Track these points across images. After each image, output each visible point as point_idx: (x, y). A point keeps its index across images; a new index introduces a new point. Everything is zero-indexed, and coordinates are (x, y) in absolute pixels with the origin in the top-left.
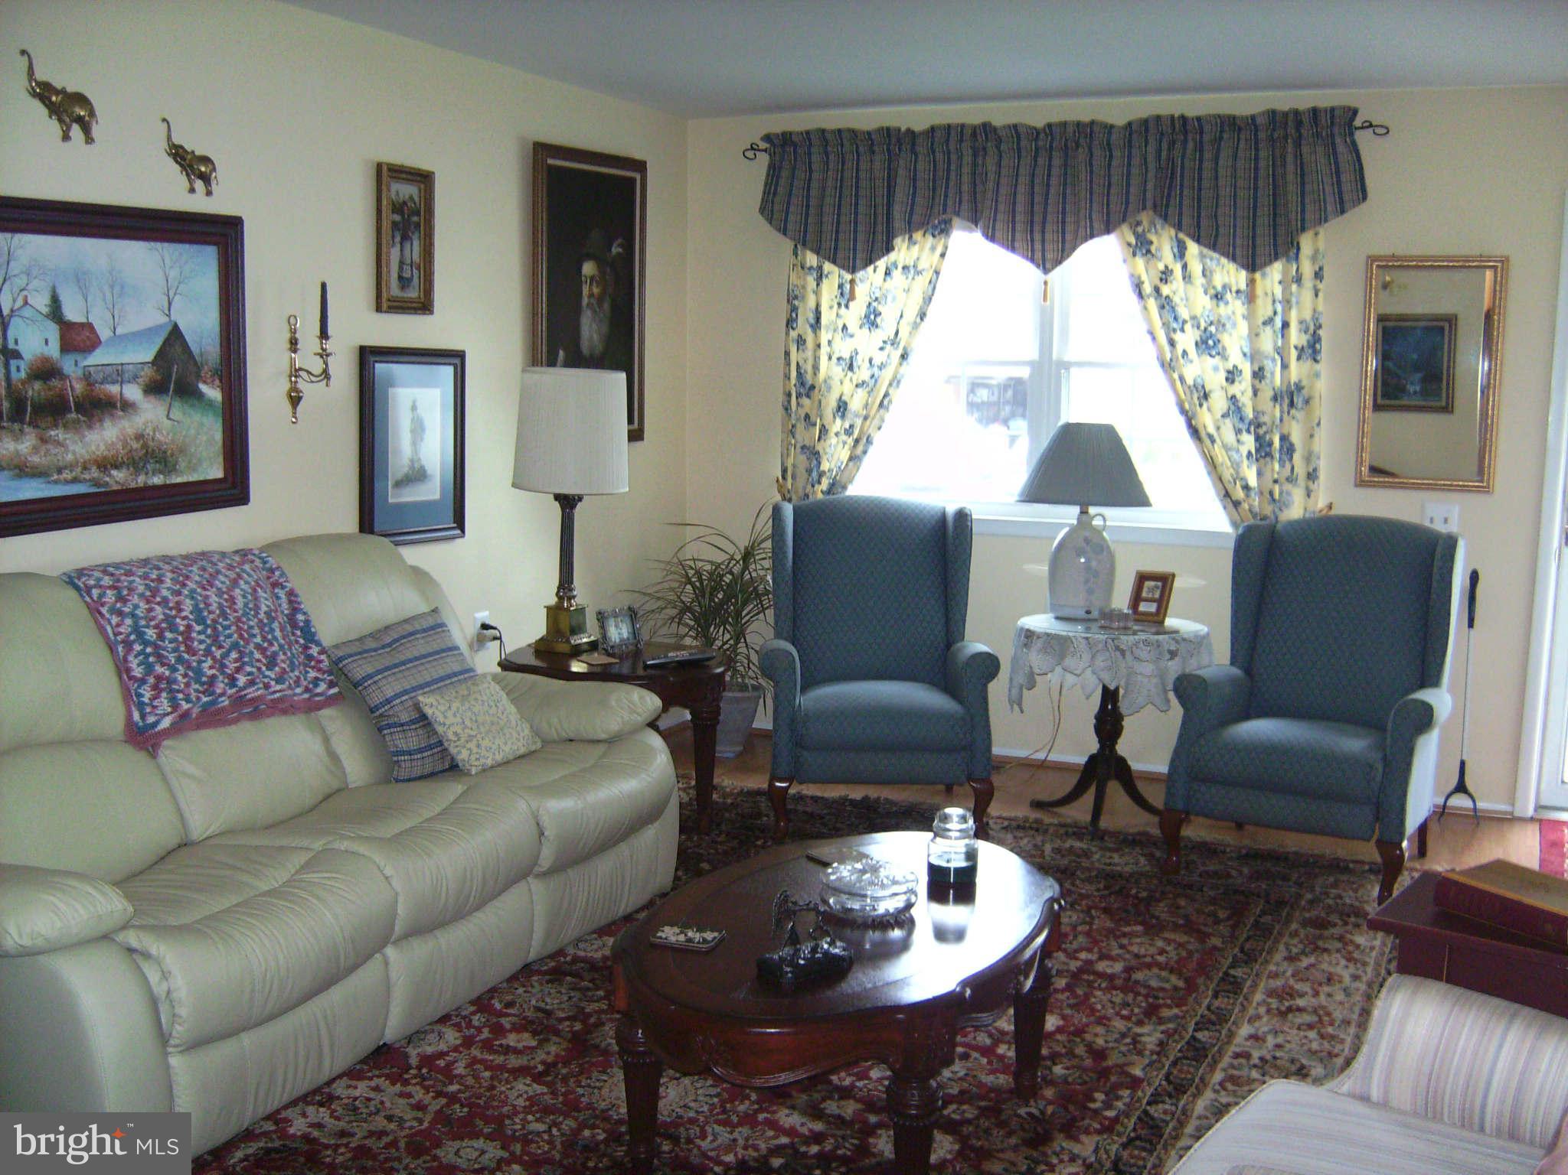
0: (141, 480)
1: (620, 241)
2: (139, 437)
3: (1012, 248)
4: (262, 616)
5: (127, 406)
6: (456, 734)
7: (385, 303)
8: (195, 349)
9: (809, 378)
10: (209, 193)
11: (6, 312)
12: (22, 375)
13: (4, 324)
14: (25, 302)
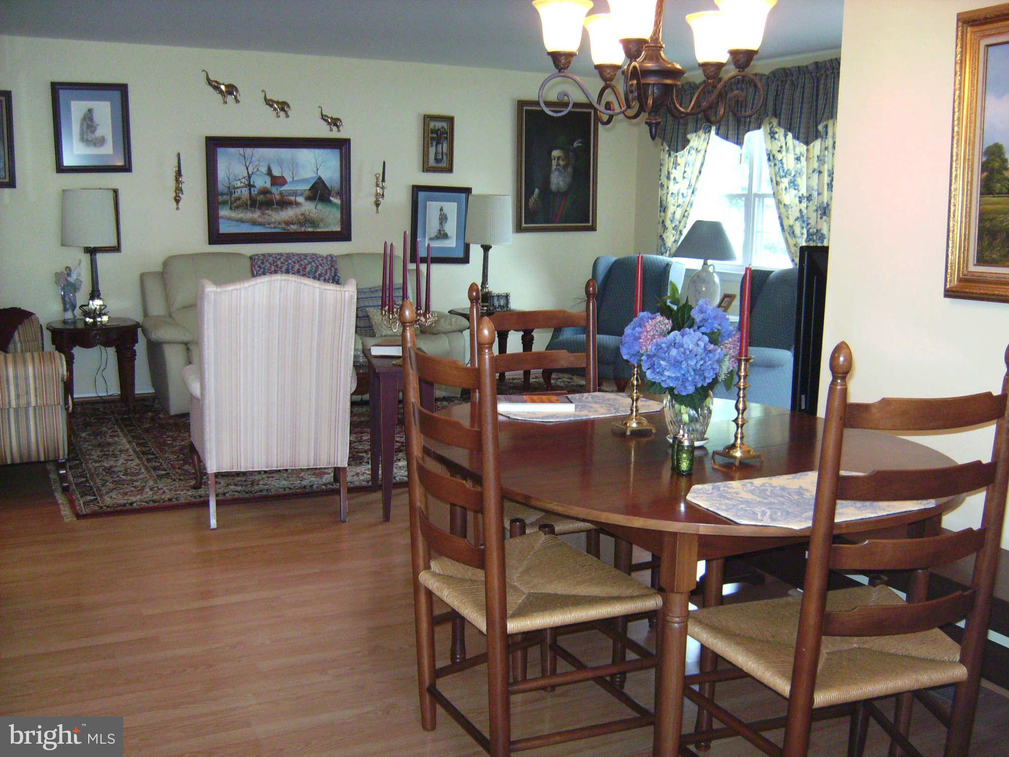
0: (303, 229)
1: (580, 140)
2: (302, 215)
3: (726, 138)
5: (298, 204)
6: (375, 322)
7: (427, 168)
8: (328, 185)
9: (664, 202)
10: (339, 131)
11: (250, 173)
12: (256, 193)
13: (249, 177)
14: (258, 170)
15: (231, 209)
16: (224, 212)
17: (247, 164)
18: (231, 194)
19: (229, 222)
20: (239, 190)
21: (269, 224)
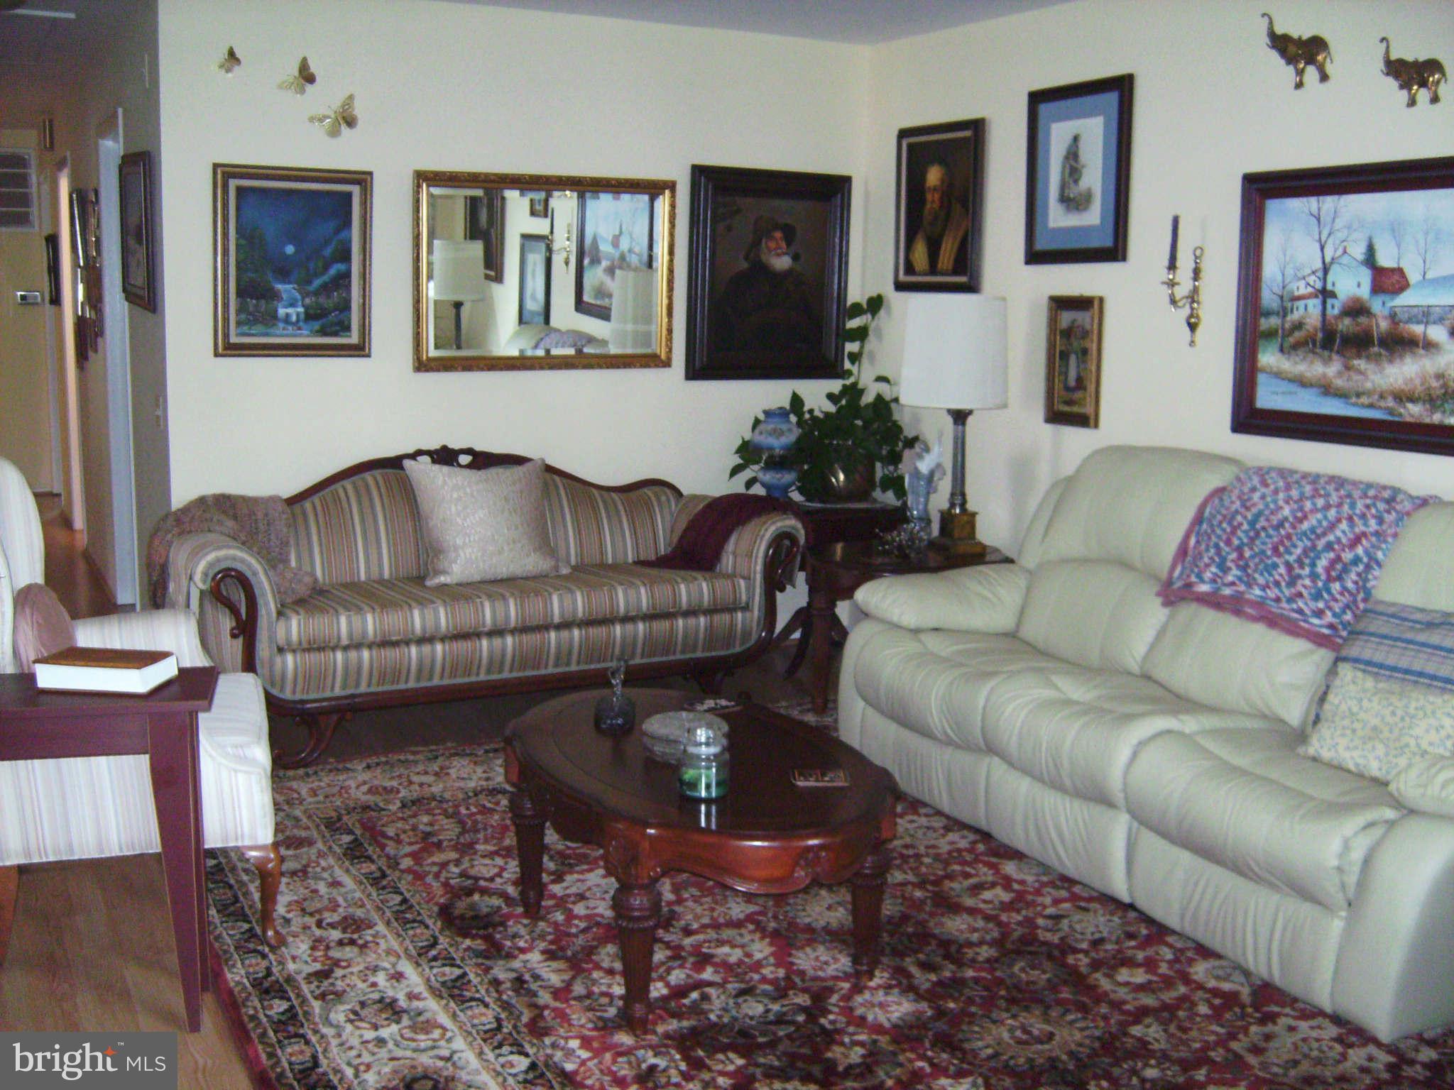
0: (1437, 417)
2: (1440, 376)
5: (1429, 346)
11: (1328, 259)
12: (1336, 311)
13: (1326, 270)
15: (1282, 350)
16: (1268, 357)
17: (1324, 238)
18: (1285, 316)
20: (1301, 304)
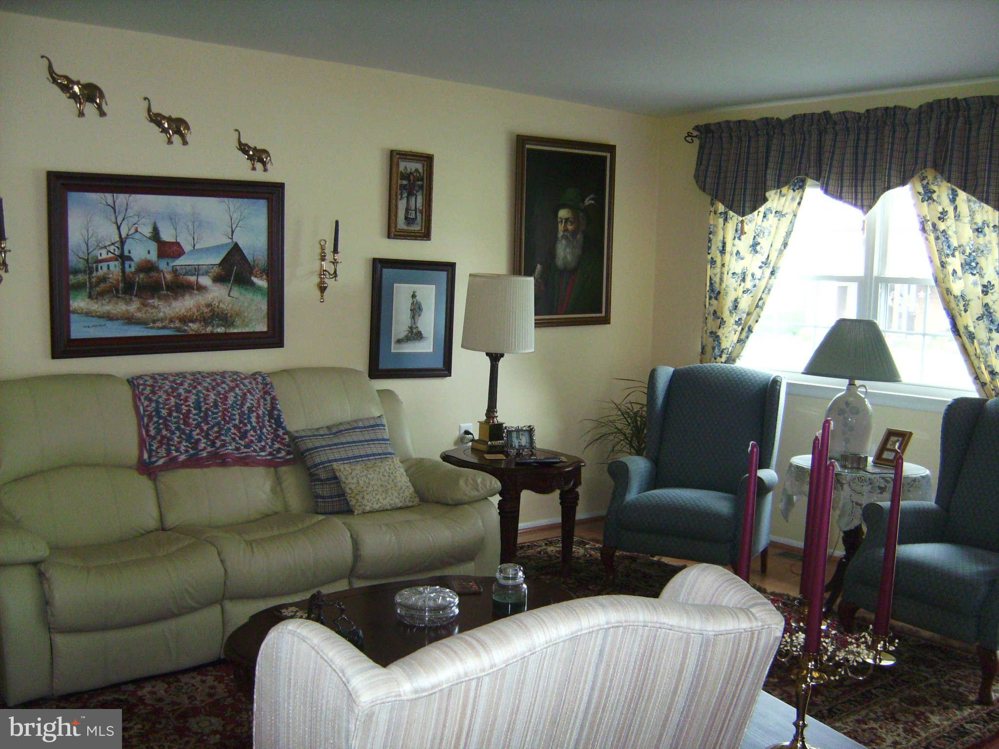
0: (209, 329)
1: (592, 196)
2: (208, 305)
3: (840, 197)
4: (245, 408)
5: (201, 288)
6: (350, 489)
7: (393, 233)
8: (250, 258)
9: (717, 286)
10: (265, 170)
11: (124, 236)
12: (133, 269)
13: (122, 242)
14: (136, 231)
15: (90, 297)
16: (79, 302)
17: (119, 221)
18: (91, 273)
19: (86, 319)
20: (104, 265)
21: (154, 322)
